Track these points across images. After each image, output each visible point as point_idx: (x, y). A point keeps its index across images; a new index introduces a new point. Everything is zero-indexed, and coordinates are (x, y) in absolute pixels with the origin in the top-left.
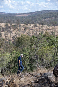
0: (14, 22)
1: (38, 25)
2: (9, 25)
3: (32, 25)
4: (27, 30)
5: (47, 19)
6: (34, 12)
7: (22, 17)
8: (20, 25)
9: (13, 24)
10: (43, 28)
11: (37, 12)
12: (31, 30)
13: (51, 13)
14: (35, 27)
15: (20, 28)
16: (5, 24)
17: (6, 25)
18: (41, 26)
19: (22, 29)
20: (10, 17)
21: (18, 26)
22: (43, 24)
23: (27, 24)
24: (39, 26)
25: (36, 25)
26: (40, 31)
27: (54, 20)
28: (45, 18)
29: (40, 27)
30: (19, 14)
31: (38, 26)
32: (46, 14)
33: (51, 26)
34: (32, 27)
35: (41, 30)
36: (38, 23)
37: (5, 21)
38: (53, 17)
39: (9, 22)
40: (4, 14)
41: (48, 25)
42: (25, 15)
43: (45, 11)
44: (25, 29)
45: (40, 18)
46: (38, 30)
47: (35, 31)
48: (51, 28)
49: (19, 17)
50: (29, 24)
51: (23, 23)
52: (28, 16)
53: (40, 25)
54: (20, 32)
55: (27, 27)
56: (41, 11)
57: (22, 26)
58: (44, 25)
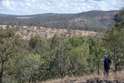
0: (15, 24)
1: (42, 28)
2: (11, 27)
3: (35, 28)
4: (30, 33)
5: (50, 22)
6: (36, 15)
7: (24, 20)
8: (22, 28)
9: (15, 27)
10: (47, 31)
11: (40, 14)
12: (34, 33)
13: (54, 16)
14: (39, 30)
15: (22, 31)
16: (6, 26)
17: (7, 27)
18: (45, 29)
19: (24, 31)
20: (11, 19)
21: (21, 28)
22: (46, 27)
23: (30, 27)
24: (43, 29)
25: (39, 28)
26: (43, 34)
27: (57, 23)
28: (48, 21)
29: (44, 30)
30: (21, 16)
31: (41, 29)
32: (49, 17)
33: (55, 29)
34: (35, 30)
35: (44, 33)
36: (41, 26)
37: (6, 23)
38: (56, 20)
39: (11, 24)
40: (4, 16)
41: (52, 28)
42: (27, 18)
43: (47, 14)
44: (28, 31)
45: (43, 21)
46: (42, 33)
47: (39, 34)
48: (55, 31)
49: (21, 19)
50: (32, 27)
51: (26, 26)
52: (30, 18)
53: (44, 28)
54: (23, 35)
55: (30, 29)
56: (44, 14)
57: (25, 29)
58: (48, 28)
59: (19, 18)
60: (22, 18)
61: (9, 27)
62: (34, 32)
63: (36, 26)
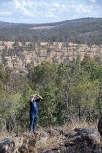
0: (28, 40)
1: (71, 44)
2: (20, 44)
3: (60, 44)
4: (52, 54)
5: (87, 34)
6: (63, 22)
7: (43, 31)
8: (39, 45)
9: (27, 43)
10: (80, 49)
11: (69, 21)
12: (58, 54)
13: (94, 23)
14: (66, 48)
15: (39, 50)
16: (13, 43)
17: (14, 45)
18: (77, 46)
19: (42, 51)
20: (22, 31)
21: (36, 45)
22: (79, 43)
23: (52, 43)
24: (73, 46)
25: (67, 44)
26: (74, 55)
27: (99, 35)
28: (83, 32)
29: (75, 48)
30: (38, 25)
31: (70, 46)
32: (85, 24)
33: (94, 46)
34: (60, 48)
35: (75, 53)
36: (71, 41)
37: (14, 37)
38: (97, 30)
39: (20, 39)
40: (11, 26)
41: (89, 45)
42: (48, 27)
43: (82, 19)
44: (49, 51)
45: (74, 33)
46: (71, 53)
47: (66, 54)
48: (95, 49)
49: (38, 30)
50: (54, 43)
51: (45, 42)
52: (53, 28)
53: (75, 44)
54: (40, 57)
55: (51, 47)
56: (76, 20)
57: (43, 47)
59: (35, 28)
60: (39, 28)
61: (18, 44)
62: (59, 52)
63: (61, 41)
